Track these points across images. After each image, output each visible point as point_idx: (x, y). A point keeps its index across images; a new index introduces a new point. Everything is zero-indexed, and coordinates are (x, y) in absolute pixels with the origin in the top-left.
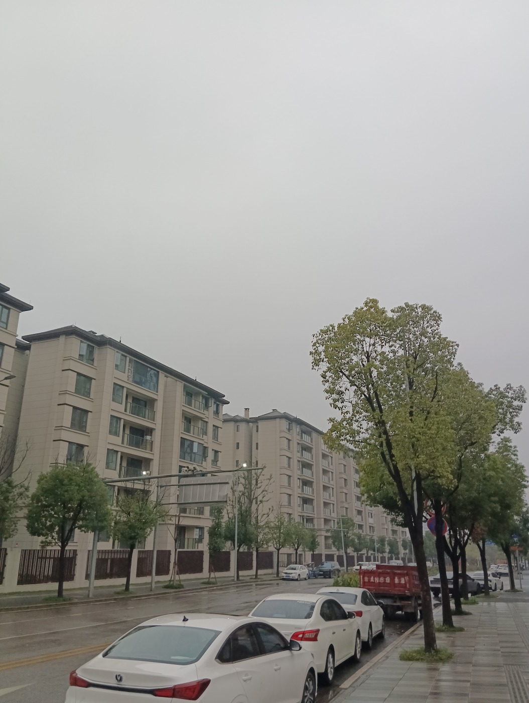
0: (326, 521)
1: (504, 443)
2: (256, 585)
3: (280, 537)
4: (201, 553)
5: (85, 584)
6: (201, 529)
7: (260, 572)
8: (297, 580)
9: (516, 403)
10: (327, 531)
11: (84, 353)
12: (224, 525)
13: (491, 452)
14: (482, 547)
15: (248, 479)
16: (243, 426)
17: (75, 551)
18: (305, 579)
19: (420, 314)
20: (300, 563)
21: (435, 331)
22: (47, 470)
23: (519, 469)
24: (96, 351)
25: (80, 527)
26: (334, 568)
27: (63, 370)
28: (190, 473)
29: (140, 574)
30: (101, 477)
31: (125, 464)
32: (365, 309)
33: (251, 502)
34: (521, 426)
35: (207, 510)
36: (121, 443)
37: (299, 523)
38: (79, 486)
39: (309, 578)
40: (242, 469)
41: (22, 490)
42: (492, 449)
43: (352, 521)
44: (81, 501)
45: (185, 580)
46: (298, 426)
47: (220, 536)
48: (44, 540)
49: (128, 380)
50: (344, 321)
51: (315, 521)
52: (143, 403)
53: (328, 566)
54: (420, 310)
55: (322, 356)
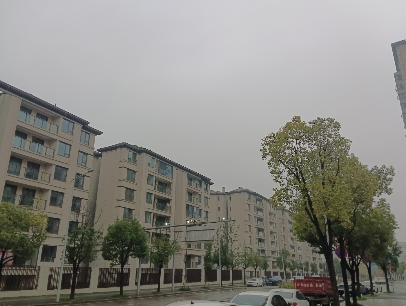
0: (273, 252)
1: (382, 202)
2: (232, 289)
3: (245, 261)
4: (200, 270)
5: (135, 288)
6: (200, 257)
7: (235, 282)
8: (256, 286)
9: (388, 177)
10: (274, 258)
11: (131, 157)
12: (212, 255)
13: (374, 208)
14: (369, 266)
15: (226, 227)
16: (222, 197)
17: (129, 269)
18: (261, 286)
19: (327, 123)
20: (258, 277)
21: (337, 133)
22: (113, 223)
23: (391, 218)
24: (138, 156)
25: (131, 255)
26: (278, 280)
27: (120, 168)
28: (192, 224)
29: (166, 282)
30: (142, 226)
31: (155, 220)
32: (293, 122)
33: (228, 241)
34: (392, 191)
35: (203, 245)
36: (153, 208)
37: (257, 253)
38: (130, 231)
39: (263, 285)
40: (222, 221)
41: (99, 234)
42: (374, 206)
43: (288, 252)
44: (132, 240)
45: (191, 286)
47: (211, 260)
48: (112, 263)
49: (156, 172)
50: (280, 130)
51: (266, 252)
52: (164, 184)
53: (274, 278)
54: (326, 121)
55: (268, 152)
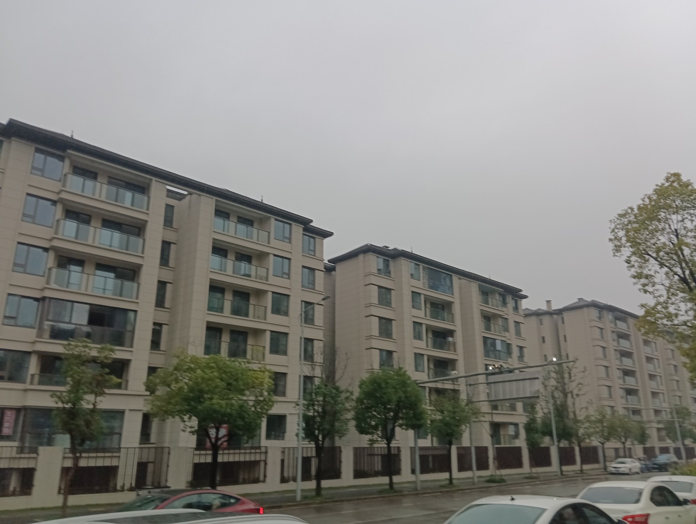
0: (657, 412)
2: (583, 479)
3: (602, 431)
4: (518, 450)
5: (412, 478)
6: (516, 425)
7: (585, 467)
8: (627, 474)
10: (659, 422)
11: (381, 267)
12: (539, 421)
15: (560, 373)
16: (546, 319)
17: (399, 448)
18: (638, 473)
20: (631, 457)
22: (365, 376)
24: (392, 263)
25: (400, 426)
26: (670, 461)
27: (366, 285)
28: (497, 370)
29: (461, 469)
30: (413, 379)
31: (432, 366)
32: (667, 184)
33: (566, 395)
35: (519, 406)
36: (425, 346)
37: (625, 416)
38: (394, 388)
39: (642, 472)
40: (552, 363)
41: (348, 394)
43: (687, 409)
44: (399, 401)
45: (506, 475)
46: (610, 313)
47: (537, 432)
48: (371, 438)
49: (424, 287)
50: (643, 201)
51: (644, 413)
52: (440, 306)
53: (662, 459)
55: (624, 240)
